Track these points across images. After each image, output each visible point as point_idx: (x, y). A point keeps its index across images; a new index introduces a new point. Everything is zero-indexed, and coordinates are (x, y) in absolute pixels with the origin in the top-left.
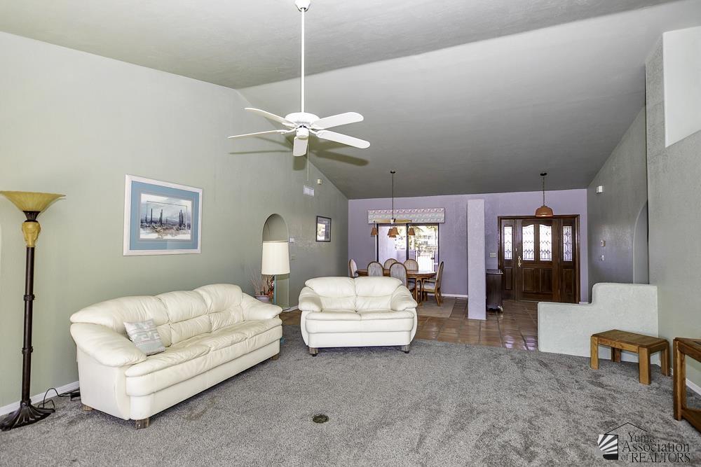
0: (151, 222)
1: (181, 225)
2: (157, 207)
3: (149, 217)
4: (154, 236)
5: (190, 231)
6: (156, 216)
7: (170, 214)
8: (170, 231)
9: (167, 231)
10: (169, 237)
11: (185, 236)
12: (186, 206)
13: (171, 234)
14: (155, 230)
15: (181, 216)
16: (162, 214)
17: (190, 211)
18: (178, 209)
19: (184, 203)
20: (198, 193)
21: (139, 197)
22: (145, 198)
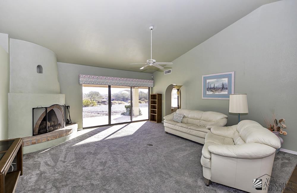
0: (211, 88)
1: (223, 88)
2: (212, 83)
3: (210, 87)
4: (212, 93)
5: (227, 91)
6: (212, 86)
7: (218, 84)
8: (218, 91)
9: (216, 91)
10: (217, 93)
11: (225, 92)
12: (225, 80)
13: (218, 92)
14: (212, 91)
15: (223, 85)
16: (214, 85)
17: (227, 82)
18: (222, 82)
19: (223, 79)
20: (231, 74)
21: (206, 81)
22: (208, 81)
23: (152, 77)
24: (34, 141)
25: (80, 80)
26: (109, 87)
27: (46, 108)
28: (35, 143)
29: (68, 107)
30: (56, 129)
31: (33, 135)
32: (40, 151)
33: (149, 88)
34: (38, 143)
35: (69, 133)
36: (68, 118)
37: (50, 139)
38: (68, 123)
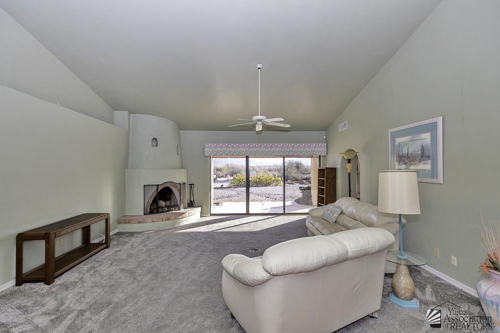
0: (402, 156)
1: (423, 155)
2: (405, 145)
3: (401, 153)
4: (404, 166)
5: (430, 162)
6: (405, 151)
7: (414, 148)
8: (415, 162)
9: (412, 163)
10: (413, 167)
11: (427, 166)
12: (427, 138)
13: (415, 165)
14: (404, 162)
15: (423, 149)
16: (408, 149)
17: (429, 142)
18: (420, 143)
19: (423, 136)
20: (437, 122)
21: (394, 142)
22: (398, 140)
23: (325, 137)
24: (140, 220)
25: (205, 150)
26: (247, 158)
27: (158, 185)
28: (140, 222)
29: (192, 186)
30: (171, 210)
31: (144, 214)
32: (144, 232)
33: (320, 157)
34: (143, 223)
35: (180, 217)
36: (192, 200)
37: (155, 220)
38: (191, 205)
